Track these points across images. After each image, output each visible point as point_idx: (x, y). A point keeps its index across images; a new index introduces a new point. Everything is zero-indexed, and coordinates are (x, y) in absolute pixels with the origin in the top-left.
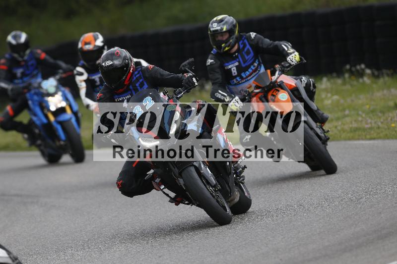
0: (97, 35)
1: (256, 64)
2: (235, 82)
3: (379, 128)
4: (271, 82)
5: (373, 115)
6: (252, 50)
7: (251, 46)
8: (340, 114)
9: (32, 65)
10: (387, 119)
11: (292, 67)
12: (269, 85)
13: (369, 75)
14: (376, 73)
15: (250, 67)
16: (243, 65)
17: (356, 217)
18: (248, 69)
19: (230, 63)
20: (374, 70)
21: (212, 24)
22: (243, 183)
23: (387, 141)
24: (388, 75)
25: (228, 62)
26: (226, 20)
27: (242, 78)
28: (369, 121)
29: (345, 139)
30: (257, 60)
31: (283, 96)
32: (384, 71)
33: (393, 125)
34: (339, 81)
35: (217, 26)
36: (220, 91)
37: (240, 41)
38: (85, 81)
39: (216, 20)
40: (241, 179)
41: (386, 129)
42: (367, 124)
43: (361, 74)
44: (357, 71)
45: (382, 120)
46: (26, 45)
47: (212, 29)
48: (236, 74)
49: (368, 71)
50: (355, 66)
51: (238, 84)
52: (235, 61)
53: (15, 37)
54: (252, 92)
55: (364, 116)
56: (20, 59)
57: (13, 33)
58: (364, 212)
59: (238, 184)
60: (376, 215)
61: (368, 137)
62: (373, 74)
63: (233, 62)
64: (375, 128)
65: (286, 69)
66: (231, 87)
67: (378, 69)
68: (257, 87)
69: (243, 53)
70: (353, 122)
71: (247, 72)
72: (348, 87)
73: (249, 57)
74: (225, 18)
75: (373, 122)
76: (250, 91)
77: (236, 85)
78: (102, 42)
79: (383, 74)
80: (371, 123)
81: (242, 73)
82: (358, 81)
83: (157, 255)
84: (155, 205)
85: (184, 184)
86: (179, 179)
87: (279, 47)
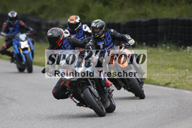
0: (77, 17)
1: (112, 45)
6: (111, 37)
9: (17, 27)
15: (109, 46)
16: (106, 44)
19: (100, 42)
22: (112, 98)
30: (113, 43)
35: (94, 25)
37: (106, 33)
40: (111, 95)
46: (16, 18)
47: (92, 26)
48: (102, 48)
52: (102, 42)
53: (11, 14)
56: (13, 24)
57: (11, 12)
59: (110, 98)
71: (107, 48)
73: (109, 41)
74: (99, 21)
78: (79, 20)
81: (105, 48)
85: (84, 97)
86: (81, 94)
87: (124, 37)
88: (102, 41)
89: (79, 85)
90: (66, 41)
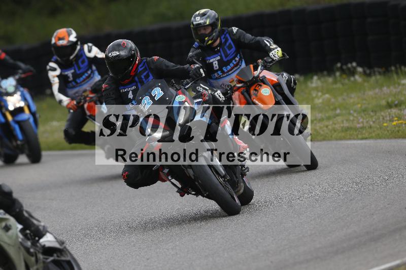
0: (71, 31)
1: (237, 59)
2: (216, 76)
3: (371, 127)
4: (254, 77)
5: (365, 115)
6: (234, 44)
7: (233, 40)
8: (330, 113)
10: (379, 118)
11: (274, 62)
12: (251, 80)
13: (360, 73)
14: (368, 71)
15: (231, 62)
16: (225, 60)
17: (347, 218)
18: (230, 63)
19: (212, 57)
20: (366, 69)
21: (195, 18)
23: (379, 141)
24: (380, 73)
25: (209, 56)
26: (208, 14)
27: (223, 72)
28: (361, 120)
29: (337, 139)
30: (239, 55)
31: (266, 91)
32: (376, 69)
33: (385, 124)
34: (330, 80)
36: (201, 85)
37: (222, 35)
38: (58, 76)
39: (199, 14)
41: (378, 129)
42: (359, 123)
43: (352, 73)
44: (349, 69)
45: (374, 120)
47: (195, 23)
48: (218, 68)
49: (360, 69)
50: (346, 64)
51: (220, 78)
52: (216, 55)
54: (234, 86)
55: (355, 115)
58: (356, 213)
60: (368, 217)
61: (360, 136)
62: (365, 73)
63: (214, 56)
64: (367, 127)
65: (268, 64)
66: (212, 81)
67: (370, 67)
68: (240, 82)
69: (225, 47)
70: (345, 121)
71: (229, 67)
72: (339, 85)
73: (230, 51)
74: (207, 12)
75: (365, 121)
76: (232, 85)
77: (217, 79)
78: (75, 37)
79: (374, 72)
80: (363, 122)
81: (223, 67)
82: (349, 80)
83: (144, 258)
84: (143, 206)
86: (188, 169)
87: (261, 43)
88: (217, 53)
90: (143, 67)
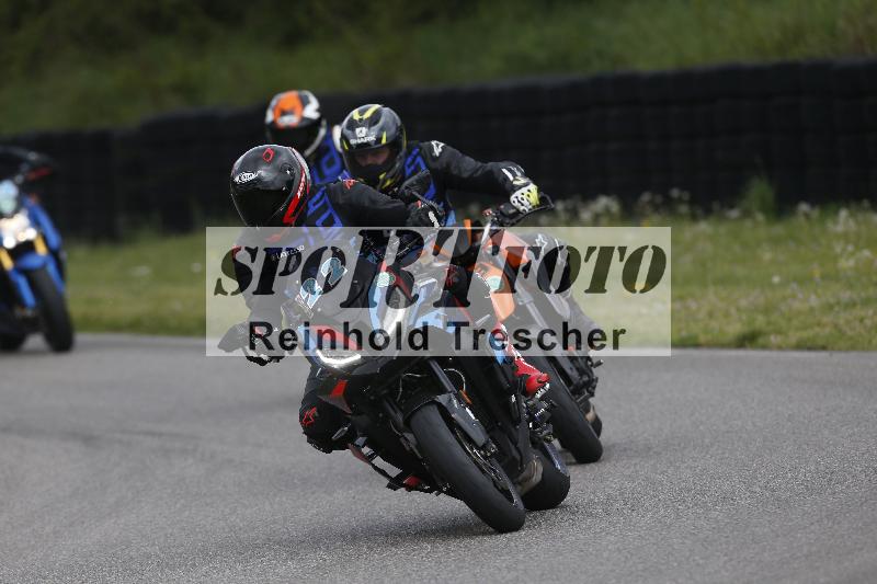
0: (307, 96)
7: (433, 171)
21: (355, 131)
22: (549, 441)
39: (361, 119)
40: (545, 433)
47: (352, 141)
59: (538, 442)
65: (508, 221)
78: (317, 110)
85: (418, 446)
86: (406, 435)
87: (496, 174)
89: (393, 393)
90: (318, 202)
